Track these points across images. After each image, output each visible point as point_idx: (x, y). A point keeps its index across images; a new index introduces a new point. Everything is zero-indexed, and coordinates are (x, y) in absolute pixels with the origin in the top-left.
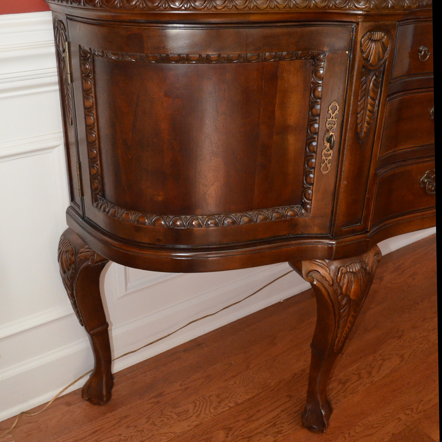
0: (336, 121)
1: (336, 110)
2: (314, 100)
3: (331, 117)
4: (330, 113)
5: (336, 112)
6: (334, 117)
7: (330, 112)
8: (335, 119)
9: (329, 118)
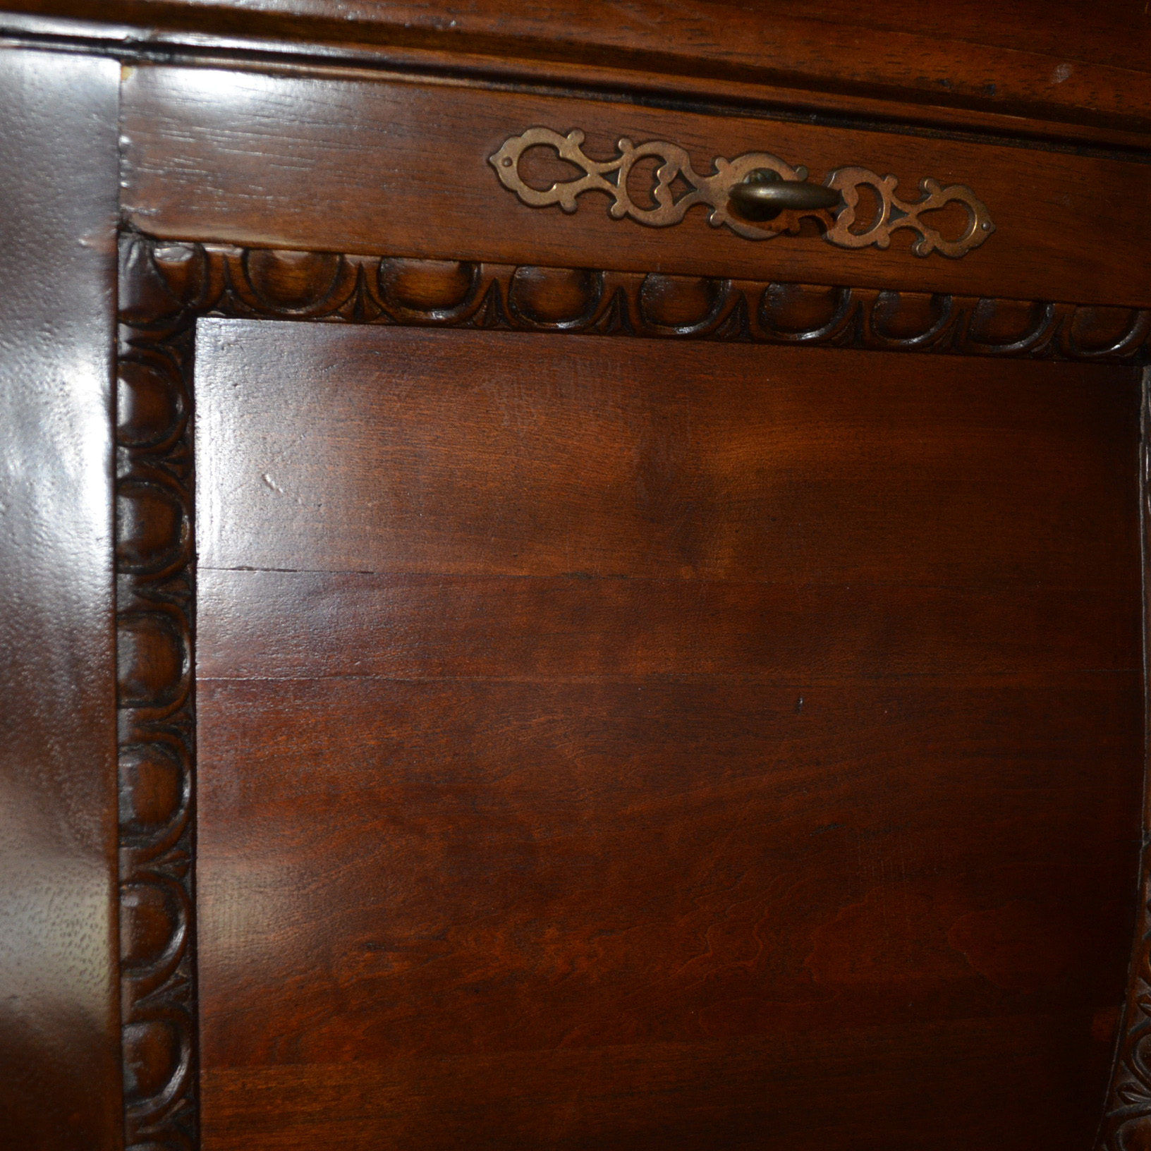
0: (635, 146)
1: (556, 149)
2: (480, 306)
3: (607, 185)
4: (577, 196)
5: (569, 147)
6: (605, 167)
7: (563, 193)
8: (619, 153)
9: (613, 198)
